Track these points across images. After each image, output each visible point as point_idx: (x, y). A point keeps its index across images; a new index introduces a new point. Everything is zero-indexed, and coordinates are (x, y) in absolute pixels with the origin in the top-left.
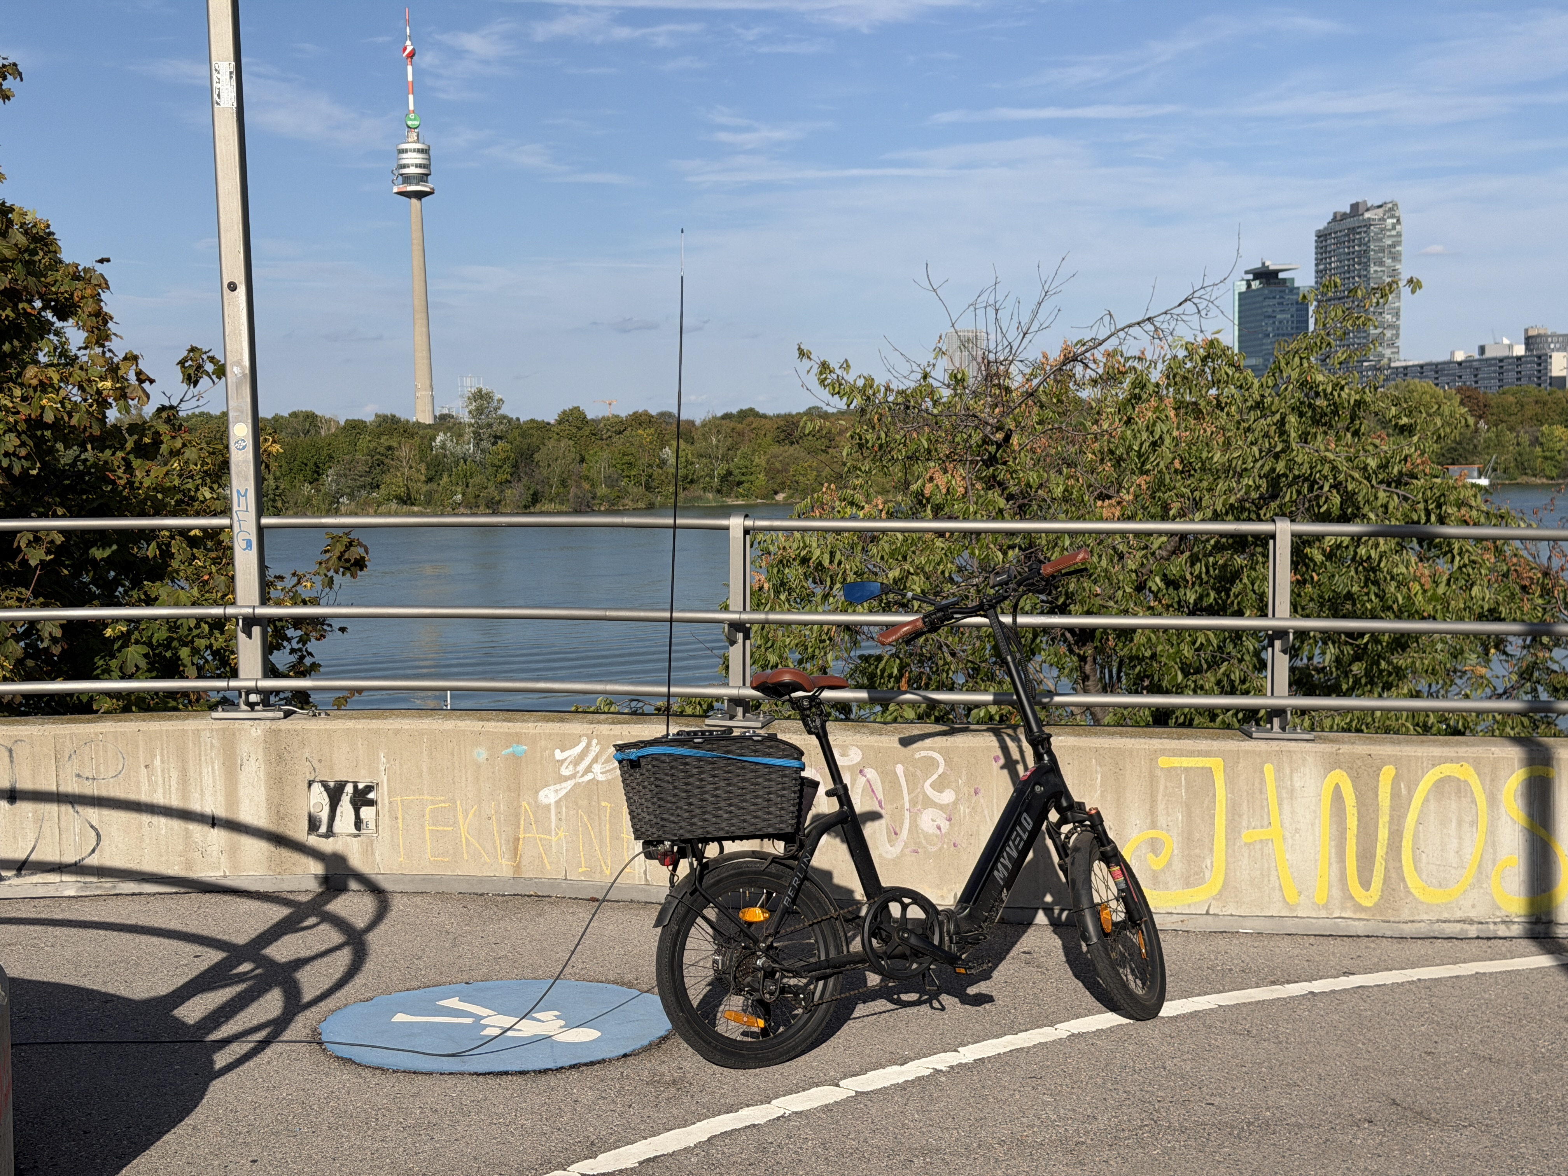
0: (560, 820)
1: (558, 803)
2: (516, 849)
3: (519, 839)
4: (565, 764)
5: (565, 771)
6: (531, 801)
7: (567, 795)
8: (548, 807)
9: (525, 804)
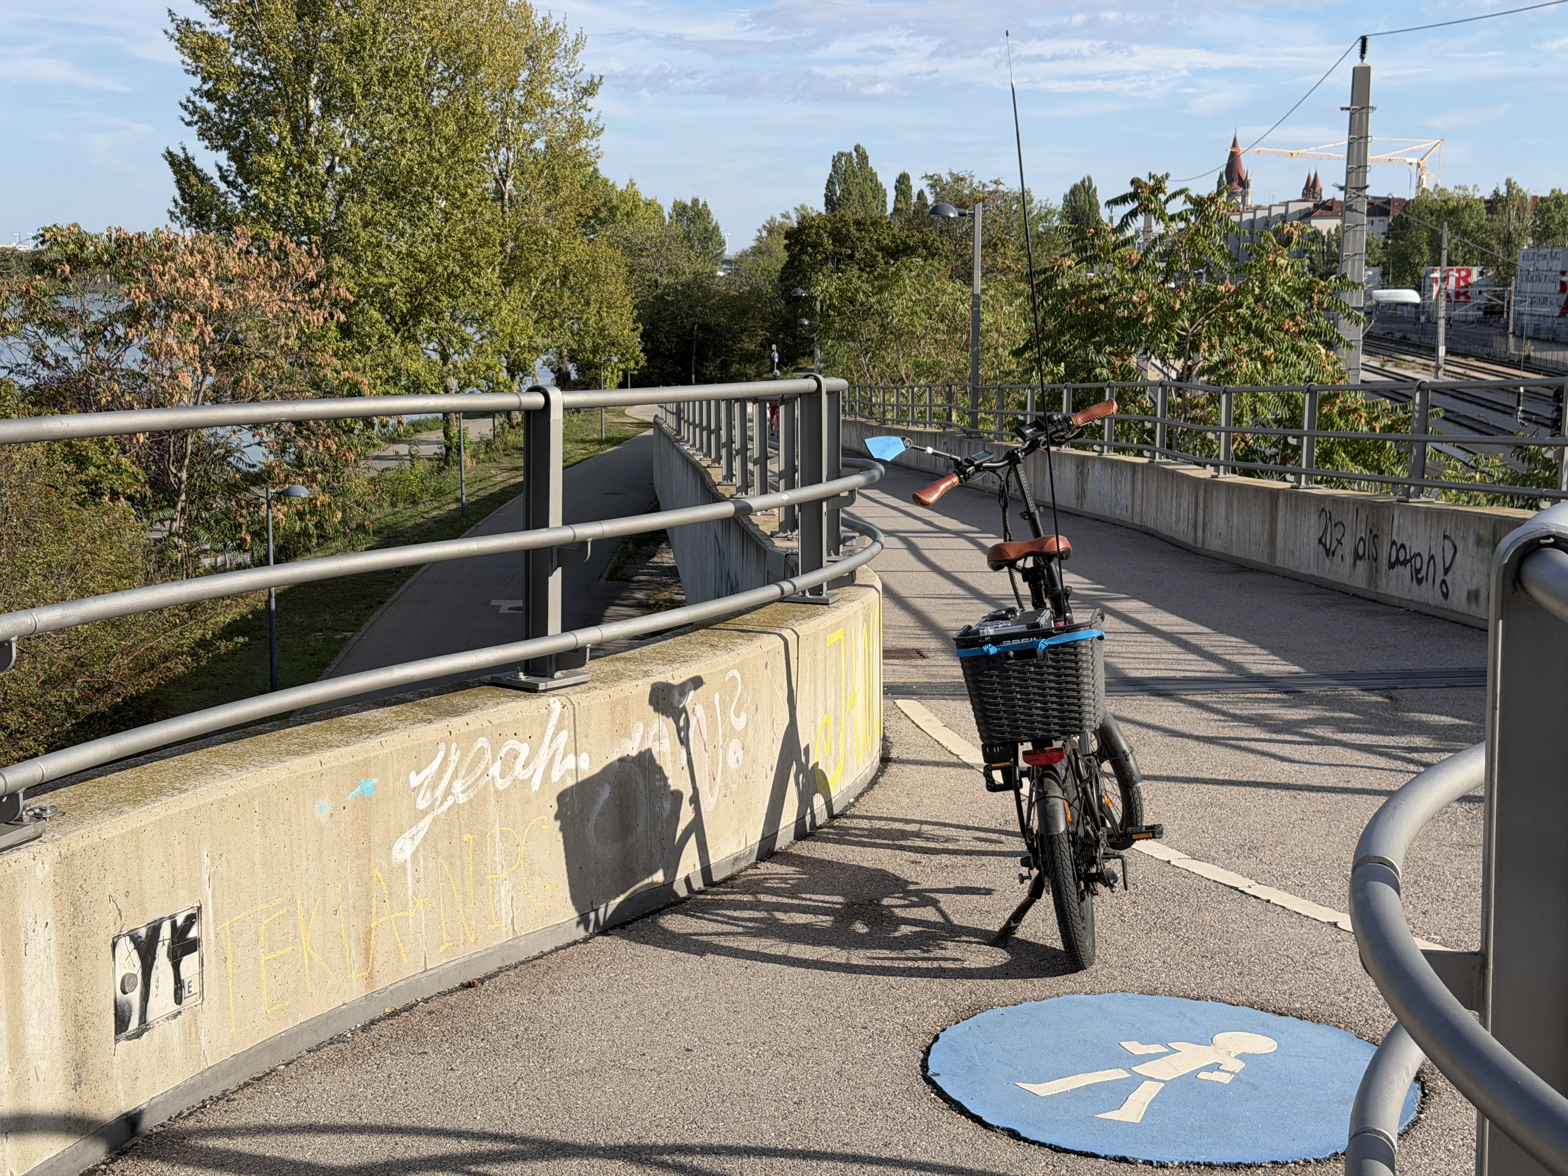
0: (418, 881)
1: (414, 855)
2: (367, 950)
3: (370, 932)
4: (422, 792)
5: (422, 803)
6: (384, 864)
7: (425, 839)
8: (403, 867)
9: (377, 871)
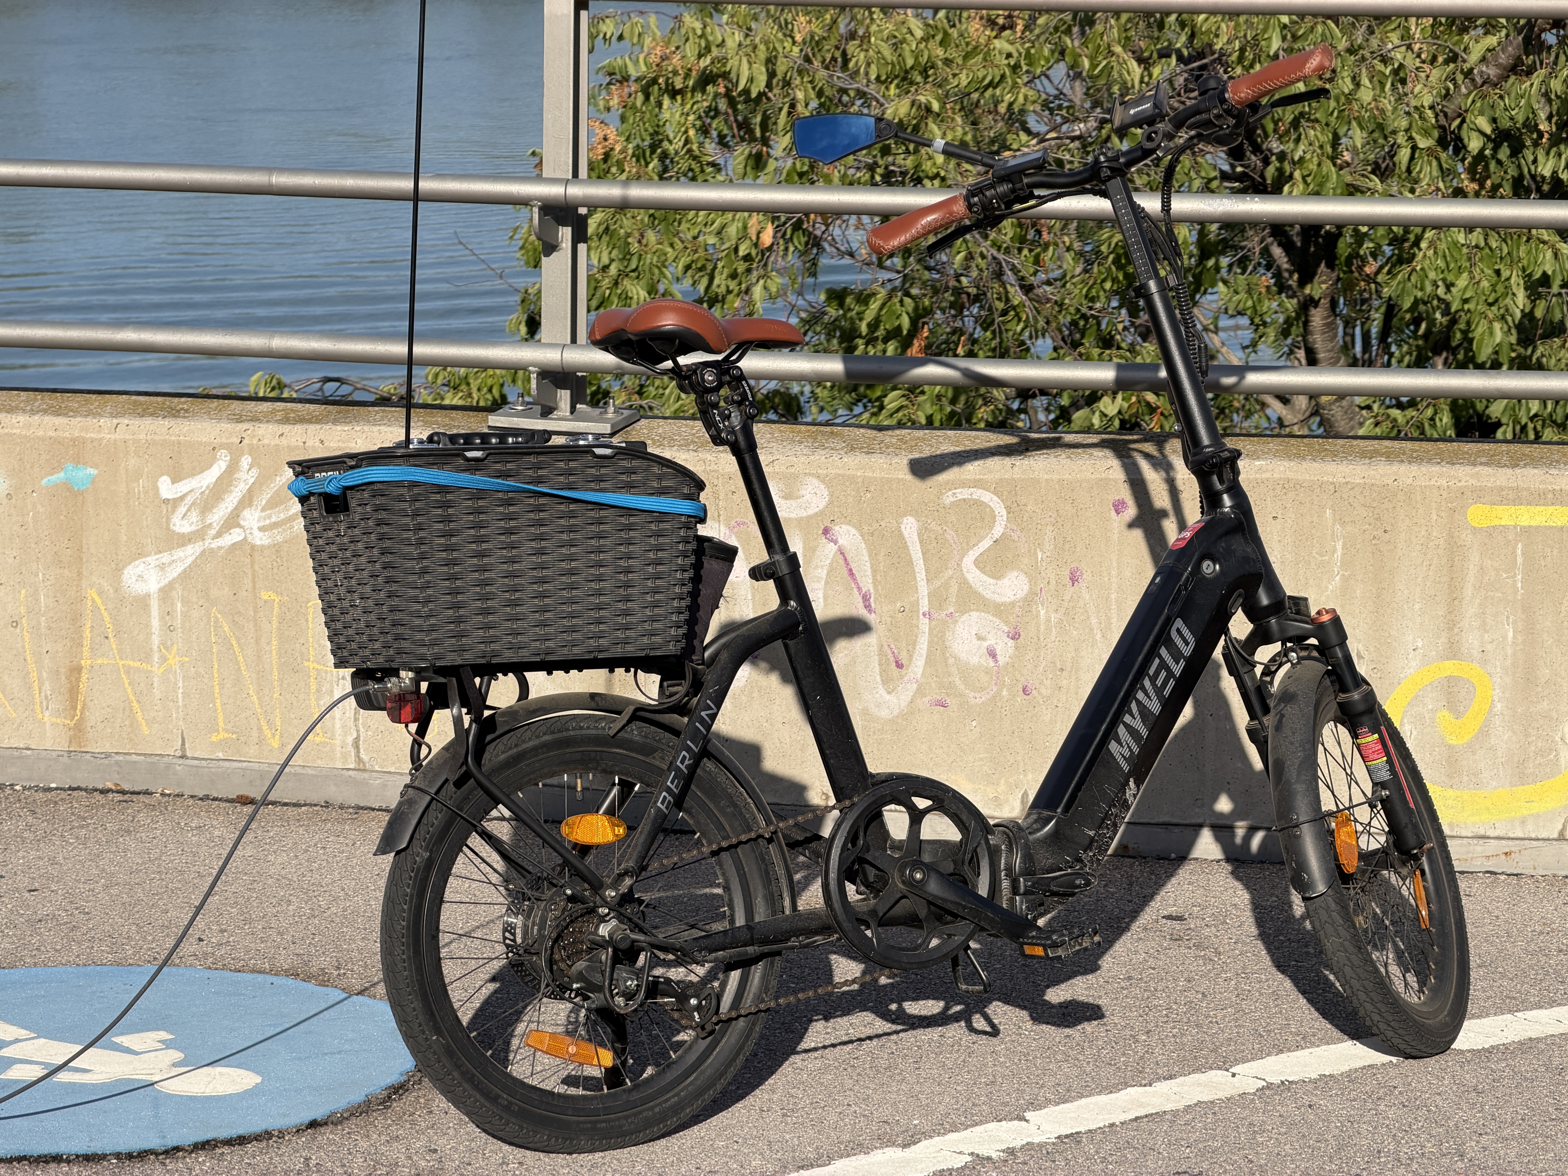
0: (171, 629)
1: (166, 592)
2: (73, 692)
3: (79, 669)
4: (182, 509)
5: (182, 525)
6: (106, 586)
7: (185, 575)
8: (143, 601)
9: (92, 593)
